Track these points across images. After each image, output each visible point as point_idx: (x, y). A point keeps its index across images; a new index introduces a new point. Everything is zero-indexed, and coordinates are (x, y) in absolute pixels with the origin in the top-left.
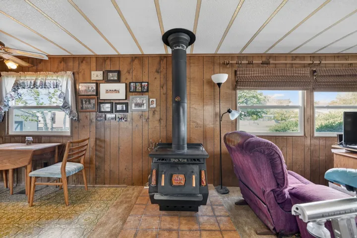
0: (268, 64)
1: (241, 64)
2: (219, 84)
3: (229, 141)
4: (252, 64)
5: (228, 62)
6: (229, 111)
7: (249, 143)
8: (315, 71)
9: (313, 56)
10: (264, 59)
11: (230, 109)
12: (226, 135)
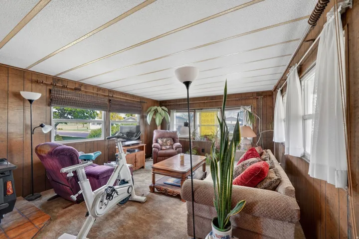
0: (80, 90)
1: (56, 85)
2: (31, 101)
3: (40, 150)
4: (66, 87)
5: (41, 81)
6: (42, 126)
7: (56, 150)
8: (110, 100)
9: (110, 91)
10: (77, 86)
11: (42, 124)
12: (37, 147)
